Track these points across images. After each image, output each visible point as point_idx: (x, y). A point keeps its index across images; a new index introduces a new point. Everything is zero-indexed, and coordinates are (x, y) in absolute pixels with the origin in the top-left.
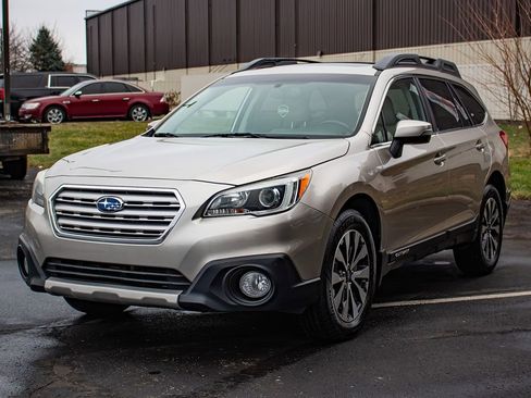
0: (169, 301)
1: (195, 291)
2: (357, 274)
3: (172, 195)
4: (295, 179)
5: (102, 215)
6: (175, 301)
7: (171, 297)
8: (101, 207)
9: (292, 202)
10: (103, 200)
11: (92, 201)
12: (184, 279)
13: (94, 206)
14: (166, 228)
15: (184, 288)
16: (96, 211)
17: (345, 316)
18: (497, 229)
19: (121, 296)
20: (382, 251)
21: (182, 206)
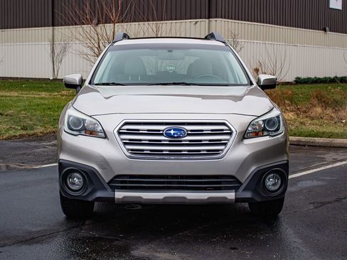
0: (229, 198)
1: (245, 190)
5: (170, 141)
6: (234, 198)
7: (231, 195)
8: (169, 135)
10: (170, 130)
11: (159, 131)
12: (238, 181)
13: (162, 135)
16: (164, 138)
19: (188, 198)
21: (234, 132)
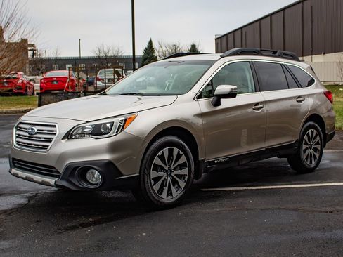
0: (51, 183)
1: (62, 179)
2: (178, 172)
3: (55, 126)
4: (123, 118)
5: (29, 137)
6: (53, 184)
7: (52, 181)
8: (28, 132)
9: (117, 131)
10: (29, 129)
11: (26, 129)
12: (58, 172)
13: (26, 132)
14: (50, 144)
15: (58, 176)
16: (27, 134)
17: (164, 195)
18: (318, 147)
20: (200, 159)
21: (57, 132)
